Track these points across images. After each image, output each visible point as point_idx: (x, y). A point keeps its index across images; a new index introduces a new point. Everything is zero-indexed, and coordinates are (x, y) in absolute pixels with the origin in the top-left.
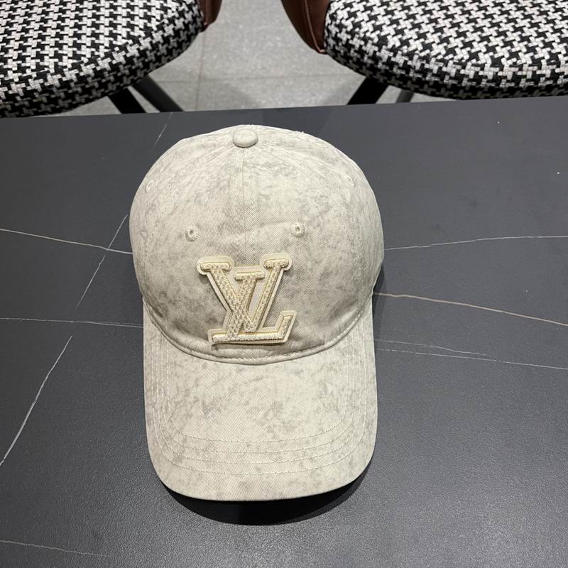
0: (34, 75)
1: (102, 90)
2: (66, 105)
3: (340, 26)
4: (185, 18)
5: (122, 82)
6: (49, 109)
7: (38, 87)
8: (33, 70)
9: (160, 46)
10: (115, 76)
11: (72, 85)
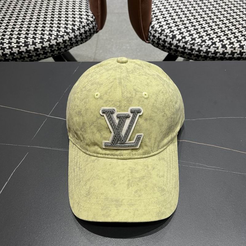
0: (23, 45)
1: (52, 53)
2: (36, 59)
3: (156, 31)
4: (89, 26)
5: (60, 50)
6: (28, 60)
7: (24, 50)
8: (23, 43)
9: (78, 37)
10: (58, 48)
11: (39, 50)
